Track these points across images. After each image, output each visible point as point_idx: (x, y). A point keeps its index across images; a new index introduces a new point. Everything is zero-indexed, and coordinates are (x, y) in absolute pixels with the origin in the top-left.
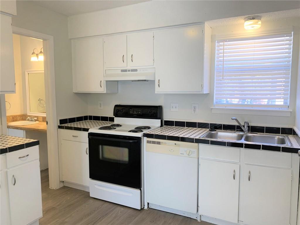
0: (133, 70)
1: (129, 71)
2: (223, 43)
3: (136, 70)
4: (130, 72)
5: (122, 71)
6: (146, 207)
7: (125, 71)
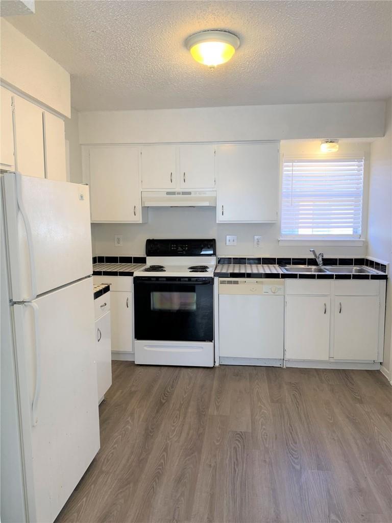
0: (184, 193)
1: (179, 193)
2: (291, 164)
3: (189, 193)
4: (181, 196)
5: (168, 193)
6: (217, 364)
7: (174, 193)
